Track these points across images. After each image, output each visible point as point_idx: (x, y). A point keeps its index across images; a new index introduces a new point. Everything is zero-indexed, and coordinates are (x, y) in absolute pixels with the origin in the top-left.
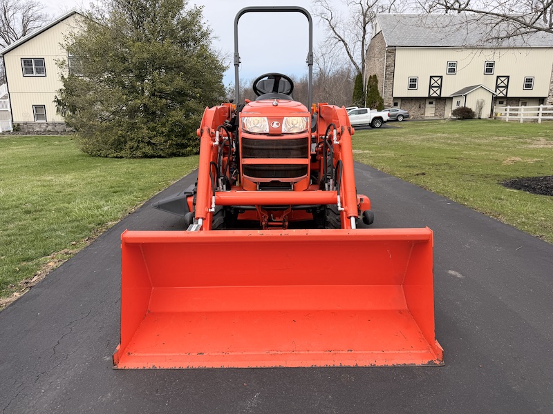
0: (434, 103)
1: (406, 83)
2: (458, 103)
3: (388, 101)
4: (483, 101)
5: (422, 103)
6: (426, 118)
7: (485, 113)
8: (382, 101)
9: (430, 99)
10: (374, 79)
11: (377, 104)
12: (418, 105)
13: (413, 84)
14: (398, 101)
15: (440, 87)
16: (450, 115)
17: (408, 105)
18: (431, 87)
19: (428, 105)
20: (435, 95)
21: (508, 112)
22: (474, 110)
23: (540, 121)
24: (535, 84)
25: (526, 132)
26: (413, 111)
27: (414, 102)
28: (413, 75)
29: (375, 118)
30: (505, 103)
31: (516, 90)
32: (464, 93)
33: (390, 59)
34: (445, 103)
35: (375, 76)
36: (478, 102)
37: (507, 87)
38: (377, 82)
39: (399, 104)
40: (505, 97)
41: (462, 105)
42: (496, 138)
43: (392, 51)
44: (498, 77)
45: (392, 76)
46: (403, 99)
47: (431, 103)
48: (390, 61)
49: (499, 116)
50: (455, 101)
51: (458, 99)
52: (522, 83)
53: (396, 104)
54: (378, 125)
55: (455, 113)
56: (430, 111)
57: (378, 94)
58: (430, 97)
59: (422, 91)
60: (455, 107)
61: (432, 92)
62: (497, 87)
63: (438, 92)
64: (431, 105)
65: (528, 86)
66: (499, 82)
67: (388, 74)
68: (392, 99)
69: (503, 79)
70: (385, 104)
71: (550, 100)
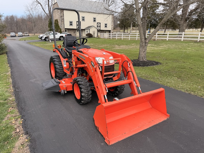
1: (69, 24)
2: (87, 32)
3: (63, 30)
4: (95, 31)
5: (75, 31)
6: (77, 37)
7: (96, 36)
8: (61, 30)
10: (57, 21)
11: (59, 30)
12: (73, 31)
13: (71, 24)
16: (85, 36)
17: (70, 32)
18: (77, 25)
19: (77, 32)
21: (102, 35)
22: (92, 34)
24: (108, 26)
25: (110, 43)
26: (72, 34)
28: (71, 21)
29: (61, 37)
30: (100, 32)
31: (103, 28)
32: (89, 28)
33: (62, 14)
34: (82, 31)
35: (57, 20)
36: (93, 32)
37: (100, 26)
38: (58, 22)
39: (67, 31)
40: (100, 30)
41: (88, 32)
42: (104, 45)
43: (62, 11)
44: (97, 23)
45: (63, 20)
46: (68, 29)
47: (78, 31)
49: (99, 36)
50: (86, 31)
51: (87, 30)
52: (104, 26)
53: (66, 31)
54: (62, 39)
55: (87, 35)
56: (78, 34)
57: (59, 27)
58: (77, 29)
59: (74, 26)
60: (86, 33)
61: (78, 27)
62: (97, 26)
65: (106, 26)
66: (98, 25)
67: (62, 19)
68: (64, 29)
69: (99, 24)
70: (62, 31)
71: (112, 31)
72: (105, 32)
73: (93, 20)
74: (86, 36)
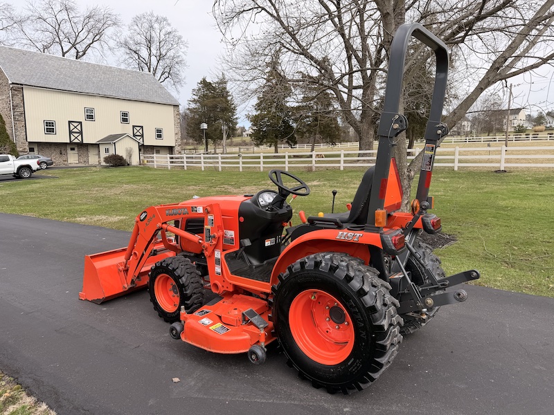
0: (76, 149)
1: (42, 127)
2: (107, 151)
3: (21, 146)
4: (131, 149)
5: (63, 149)
6: (70, 165)
7: (135, 161)
8: (14, 146)
9: (72, 145)
12: (58, 151)
14: (34, 146)
15: (81, 133)
16: (101, 162)
17: (47, 151)
18: (71, 132)
19: (69, 151)
20: (76, 141)
21: (155, 159)
22: (124, 157)
23: (186, 168)
24: (164, 134)
26: (54, 157)
27: (53, 148)
28: (50, 119)
30: (142, 151)
31: (150, 140)
32: (112, 139)
33: (16, 98)
34: (88, 149)
36: (127, 150)
37: (142, 136)
38: (3, 123)
39: (36, 150)
40: (144, 146)
41: (112, 152)
43: (18, 88)
44: (134, 127)
45: (22, 118)
46: (39, 144)
47: (73, 149)
48: (17, 100)
49: (145, 162)
50: (102, 148)
51: (107, 147)
52: (154, 134)
53: (32, 150)
54: (26, 174)
55: (106, 160)
56: (73, 158)
57: (8, 138)
58: (71, 143)
59: (62, 136)
60: (103, 155)
61: (73, 138)
62: (134, 135)
63: (80, 138)
64: (73, 152)
65: (159, 136)
66: (135, 131)
67: (18, 115)
68: (27, 144)
69: (138, 128)
70: (18, 149)
71: (177, 149)
72: (158, 152)
73: (119, 118)
74: (104, 164)
